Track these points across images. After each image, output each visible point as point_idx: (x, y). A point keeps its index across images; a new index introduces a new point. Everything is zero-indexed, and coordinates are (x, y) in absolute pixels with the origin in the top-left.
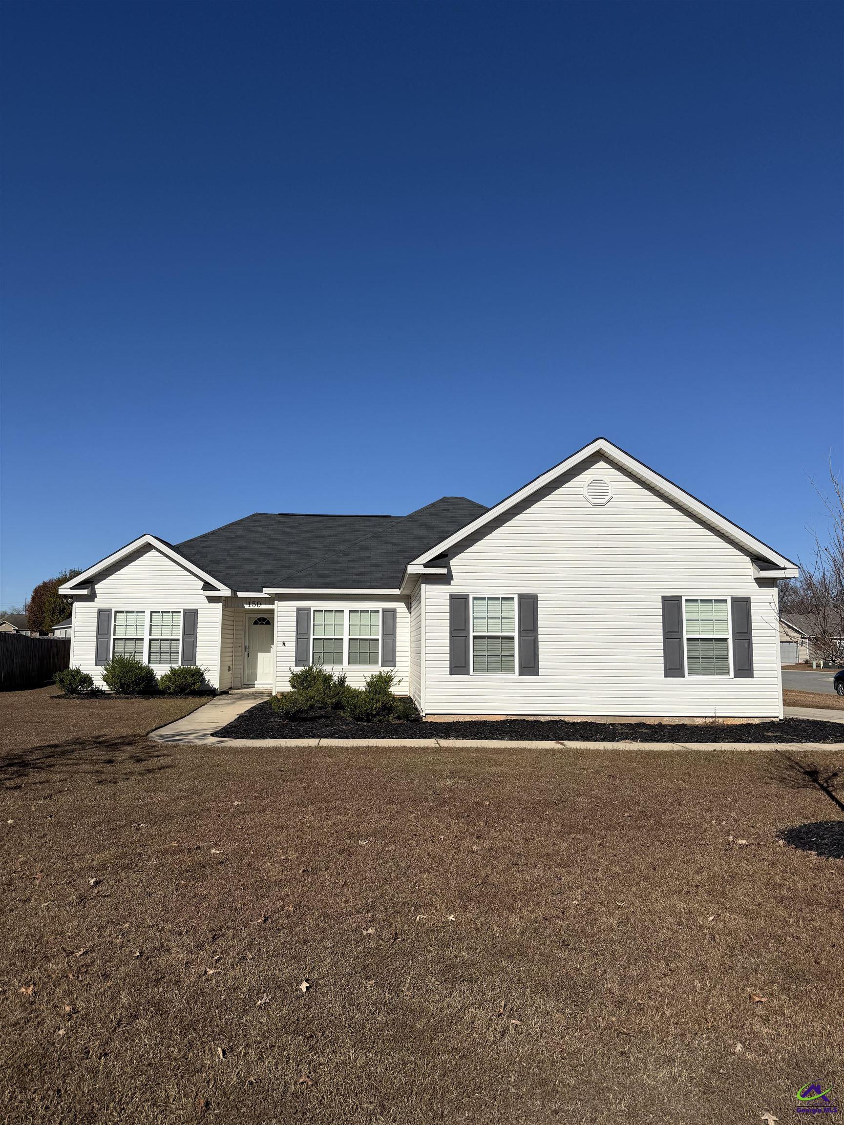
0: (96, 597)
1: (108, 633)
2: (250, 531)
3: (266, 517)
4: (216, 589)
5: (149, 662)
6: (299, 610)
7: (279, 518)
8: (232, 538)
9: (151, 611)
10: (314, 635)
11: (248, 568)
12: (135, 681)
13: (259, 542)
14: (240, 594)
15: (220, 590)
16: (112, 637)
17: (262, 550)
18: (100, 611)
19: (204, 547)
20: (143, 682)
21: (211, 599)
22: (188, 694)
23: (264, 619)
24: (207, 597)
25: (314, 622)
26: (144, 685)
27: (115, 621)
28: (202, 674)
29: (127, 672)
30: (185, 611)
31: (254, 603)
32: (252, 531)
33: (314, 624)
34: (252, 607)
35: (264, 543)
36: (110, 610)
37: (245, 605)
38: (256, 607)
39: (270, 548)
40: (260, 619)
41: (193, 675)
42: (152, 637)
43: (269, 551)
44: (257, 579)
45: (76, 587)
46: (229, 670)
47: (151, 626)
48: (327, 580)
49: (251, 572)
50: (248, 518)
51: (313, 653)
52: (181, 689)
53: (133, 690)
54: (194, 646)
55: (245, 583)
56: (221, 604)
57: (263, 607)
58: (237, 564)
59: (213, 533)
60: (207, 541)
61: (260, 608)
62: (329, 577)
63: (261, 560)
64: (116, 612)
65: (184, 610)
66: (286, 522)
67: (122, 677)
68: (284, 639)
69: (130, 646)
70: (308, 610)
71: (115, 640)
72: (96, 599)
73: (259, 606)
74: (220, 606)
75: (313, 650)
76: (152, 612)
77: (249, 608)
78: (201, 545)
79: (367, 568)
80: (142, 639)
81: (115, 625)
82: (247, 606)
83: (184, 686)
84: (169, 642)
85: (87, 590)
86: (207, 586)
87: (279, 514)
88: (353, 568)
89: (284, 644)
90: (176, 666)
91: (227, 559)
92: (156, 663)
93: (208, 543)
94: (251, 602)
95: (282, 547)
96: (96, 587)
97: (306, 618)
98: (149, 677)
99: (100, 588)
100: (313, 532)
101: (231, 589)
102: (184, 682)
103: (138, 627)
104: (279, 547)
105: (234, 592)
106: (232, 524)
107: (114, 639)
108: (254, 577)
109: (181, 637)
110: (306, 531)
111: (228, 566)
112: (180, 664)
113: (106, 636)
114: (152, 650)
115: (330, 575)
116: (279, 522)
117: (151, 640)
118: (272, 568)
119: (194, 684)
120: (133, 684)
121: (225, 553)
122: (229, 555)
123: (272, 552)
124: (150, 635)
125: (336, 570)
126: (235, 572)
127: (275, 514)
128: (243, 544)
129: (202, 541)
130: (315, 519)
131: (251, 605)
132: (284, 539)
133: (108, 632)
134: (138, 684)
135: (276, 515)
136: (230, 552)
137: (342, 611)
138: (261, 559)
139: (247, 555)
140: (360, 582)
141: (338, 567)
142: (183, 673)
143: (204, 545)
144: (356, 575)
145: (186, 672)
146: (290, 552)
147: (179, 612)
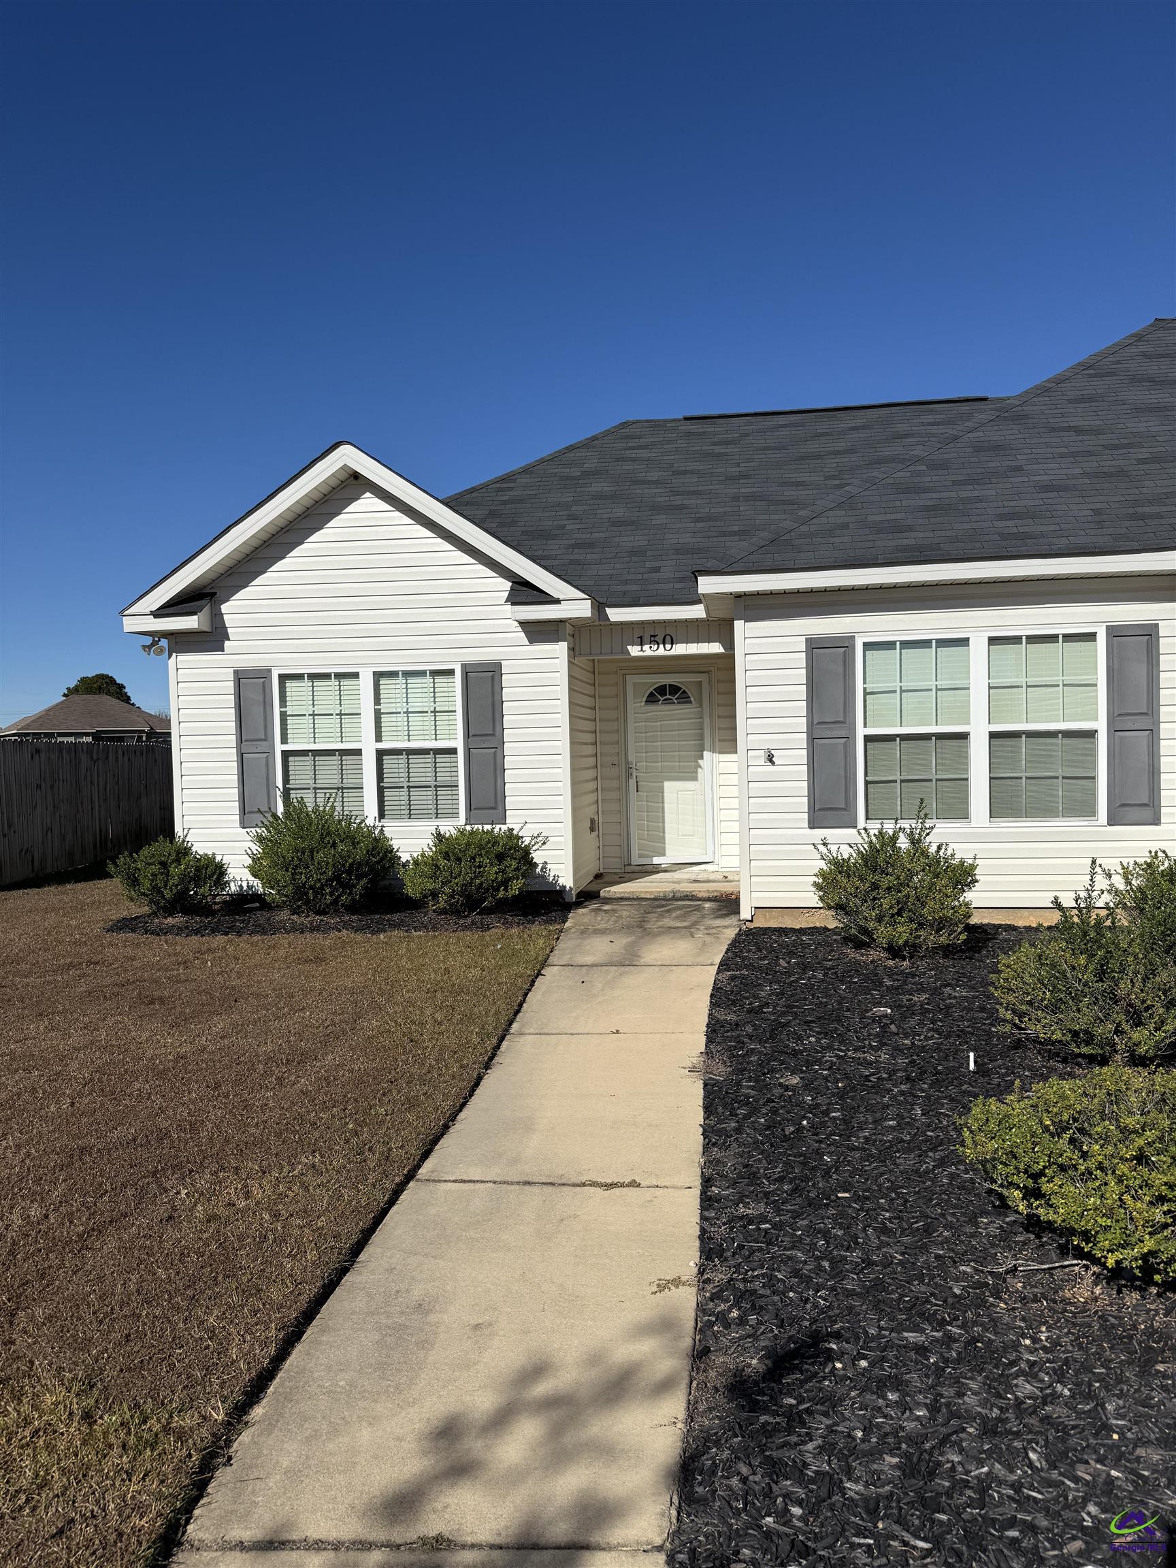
0: (228, 639)
1: (268, 738)
2: (617, 460)
3: (654, 426)
4: (544, 598)
5: (382, 815)
6: (814, 646)
7: (688, 426)
8: (574, 478)
9: (375, 673)
10: (865, 726)
11: (629, 544)
12: (336, 877)
13: (644, 482)
14: (616, 614)
15: (558, 601)
16: (279, 748)
17: (658, 499)
18: (240, 677)
19: (505, 503)
20: (359, 877)
21: (537, 632)
22: (489, 911)
23: (674, 689)
24: (524, 624)
25: (865, 682)
26: (365, 888)
27: (283, 702)
28: (527, 851)
29: (312, 852)
30: (468, 670)
31: (654, 640)
32: (624, 460)
33: (865, 689)
34: (648, 651)
35: (657, 482)
36: (265, 674)
37: (629, 648)
38: (662, 651)
39: (677, 494)
40: (662, 690)
41: (500, 857)
42: (383, 745)
43: (678, 501)
44: (657, 570)
45: (171, 610)
46: (592, 829)
47: (378, 715)
48: (908, 540)
49: (634, 553)
50: (608, 433)
51: (867, 783)
52: (468, 897)
53: (335, 902)
54: (498, 768)
55: (626, 582)
56: (563, 646)
57: (680, 649)
58: (596, 535)
59: (527, 470)
60: (511, 489)
61: (673, 652)
62: (910, 529)
63: (659, 522)
64: (284, 678)
65: (464, 666)
66: (705, 433)
67: (297, 866)
68: (768, 741)
69: (329, 771)
70: (844, 644)
71: (286, 755)
72: (227, 644)
73: (668, 646)
74: (561, 648)
75: (866, 775)
76: (378, 676)
77: (641, 654)
78: (497, 498)
79: (1029, 496)
80: (358, 752)
81: (284, 716)
82: (634, 651)
83: (477, 890)
84: (429, 758)
85: (195, 618)
86: (523, 592)
87: (686, 419)
88: (980, 499)
89: (770, 759)
90: (448, 828)
91: (568, 527)
92: (398, 817)
93: (515, 493)
94: (646, 638)
95: (711, 487)
96: (225, 608)
97: (841, 670)
98: (378, 862)
99: (233, 610)
100: (784, 448)
101: (593, 598)
102: (476, 877)
103: (345, 719)
104: (700, 488)
105: (599, 607)
106: (571, 448)
107: (283, 752)
108: (648, 565)
109: (459, 744)
110: (766, 448)
111: (573, 541)
112: (462, 819)
113: (263, 746)
114: (387, 781)
115: (909, 522)
116: (689, 435)
117: (380, 754)
118: (694, 540)
119: (505, 883)
120: (331, 886)
121: (561, 513)
122: (572, 517)
123: (684, 502)
124: (379, 738)
125: (927, 509)
126: (594, 556)
127: (675, 420)
128: (605, 489)
129: (499, 490)
130: (781, 420)
131: (646, 647)
132: (713, 471)
133: (266, 735)
134: (347, 886)
135: (679, 420)
136: (573, 508)
137: (964, 642)
138: (660, 519)
139: (619, 512)
140: (1026, 536)
141: (929, 499)
142: (473, 851)
143: (507, 498)
144: (1002, 517)
145: (481, 847)
146: (736, 498)
147: (451, 672)
